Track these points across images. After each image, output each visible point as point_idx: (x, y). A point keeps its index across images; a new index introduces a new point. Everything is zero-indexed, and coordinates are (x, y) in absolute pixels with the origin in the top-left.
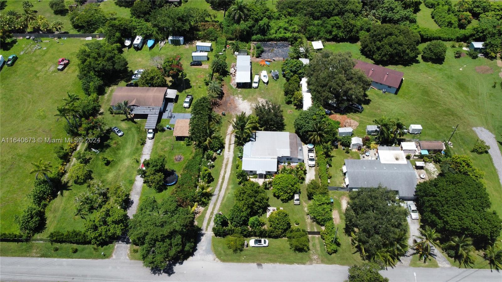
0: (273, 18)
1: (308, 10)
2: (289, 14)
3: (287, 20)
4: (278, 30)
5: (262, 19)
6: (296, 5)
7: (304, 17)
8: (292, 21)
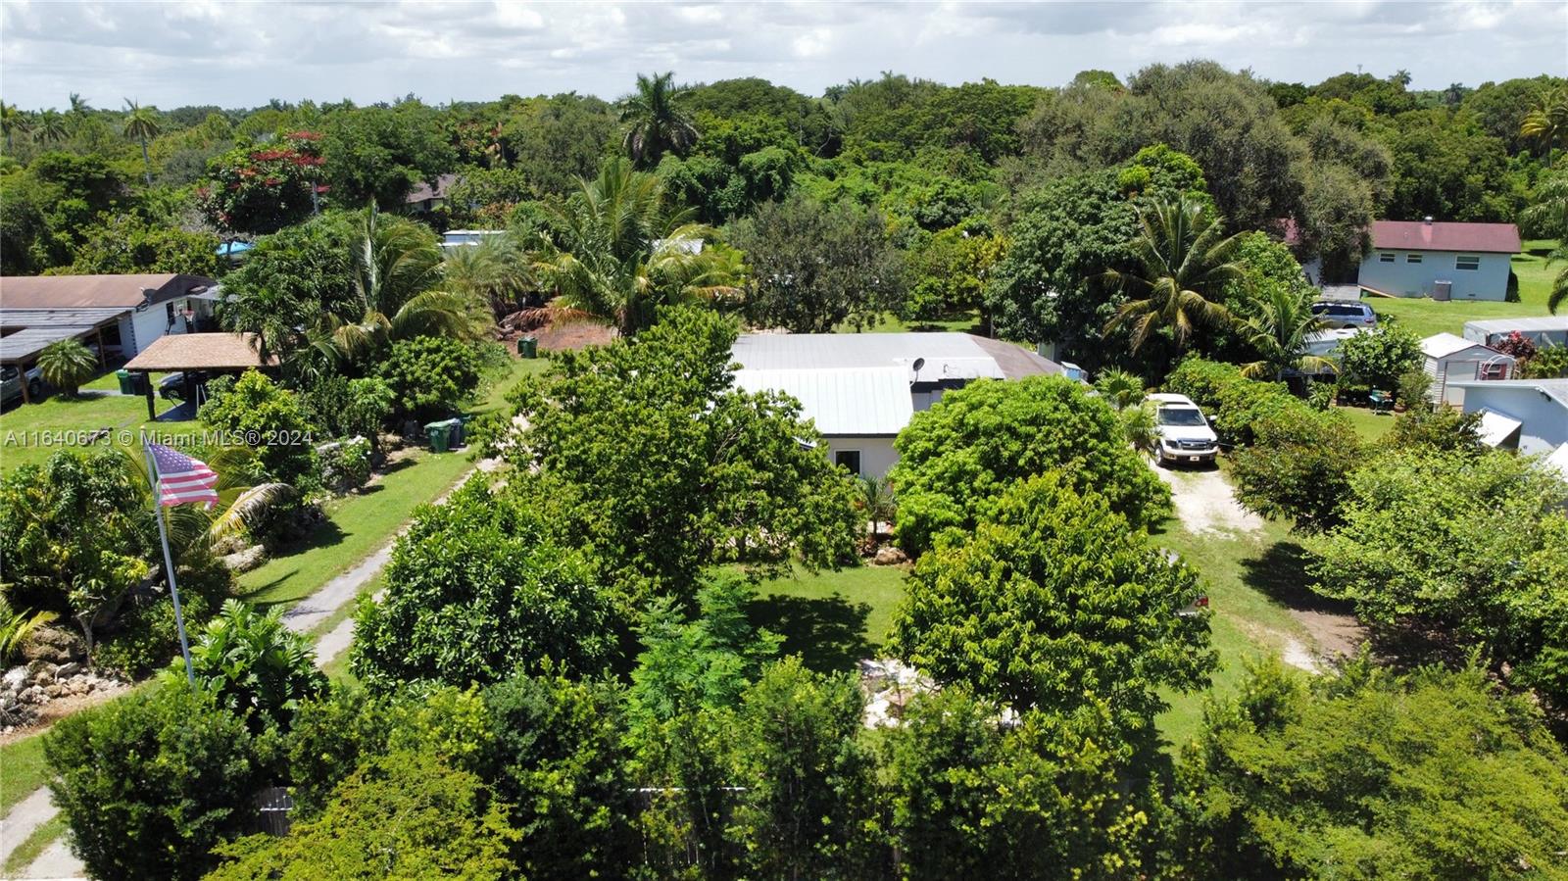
0: (808, 167)
1: (958, 121)
2: (877, 156)
3: (870, 171)
4: (835, 200)
5: (757, 146)
6: (904, 125)
7: (945, 152)
8: (891, 173)
